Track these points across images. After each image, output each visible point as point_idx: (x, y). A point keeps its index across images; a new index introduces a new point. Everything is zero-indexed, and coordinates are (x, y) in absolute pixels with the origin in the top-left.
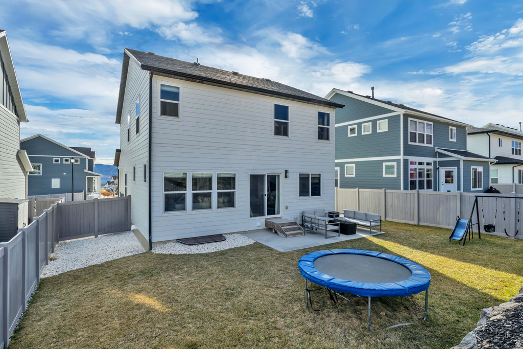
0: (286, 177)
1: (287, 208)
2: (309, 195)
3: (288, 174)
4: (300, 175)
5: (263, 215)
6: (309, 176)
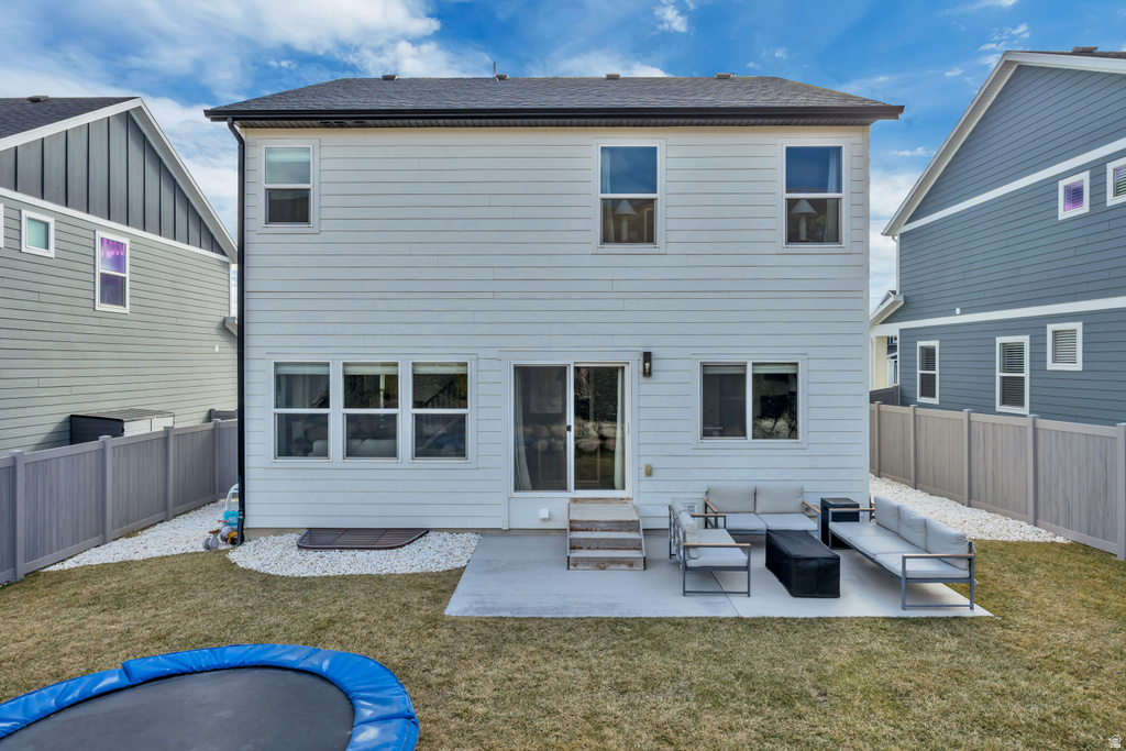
0: (647, 373)
1: (649, 473)
2: (744, 434)
3: (655, 364)
4: (704, 366)
5: (564, 488)
6: (745, 370)
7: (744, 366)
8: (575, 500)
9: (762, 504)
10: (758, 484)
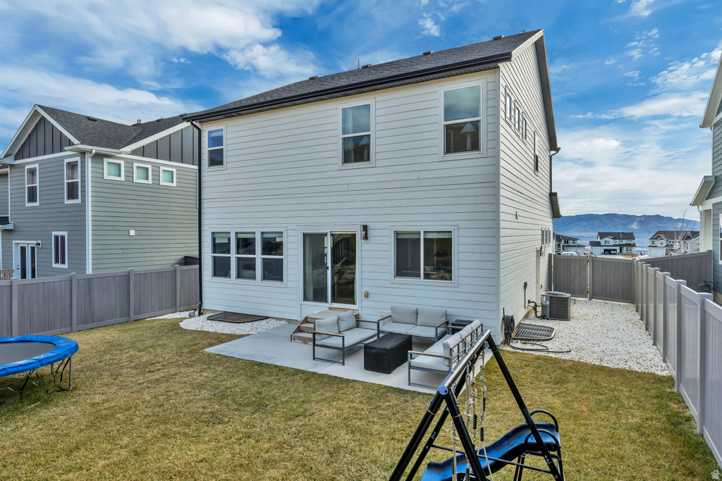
0: (366, 237)
1: (367, 296)
2: (419, 276)
3: (370, 233)
4: (397, 233)
5: (326, 301)
6: (420, 235)
7: (419, 233)
8: (331, 308)
9: (420, 320)
10: (419, 307)
